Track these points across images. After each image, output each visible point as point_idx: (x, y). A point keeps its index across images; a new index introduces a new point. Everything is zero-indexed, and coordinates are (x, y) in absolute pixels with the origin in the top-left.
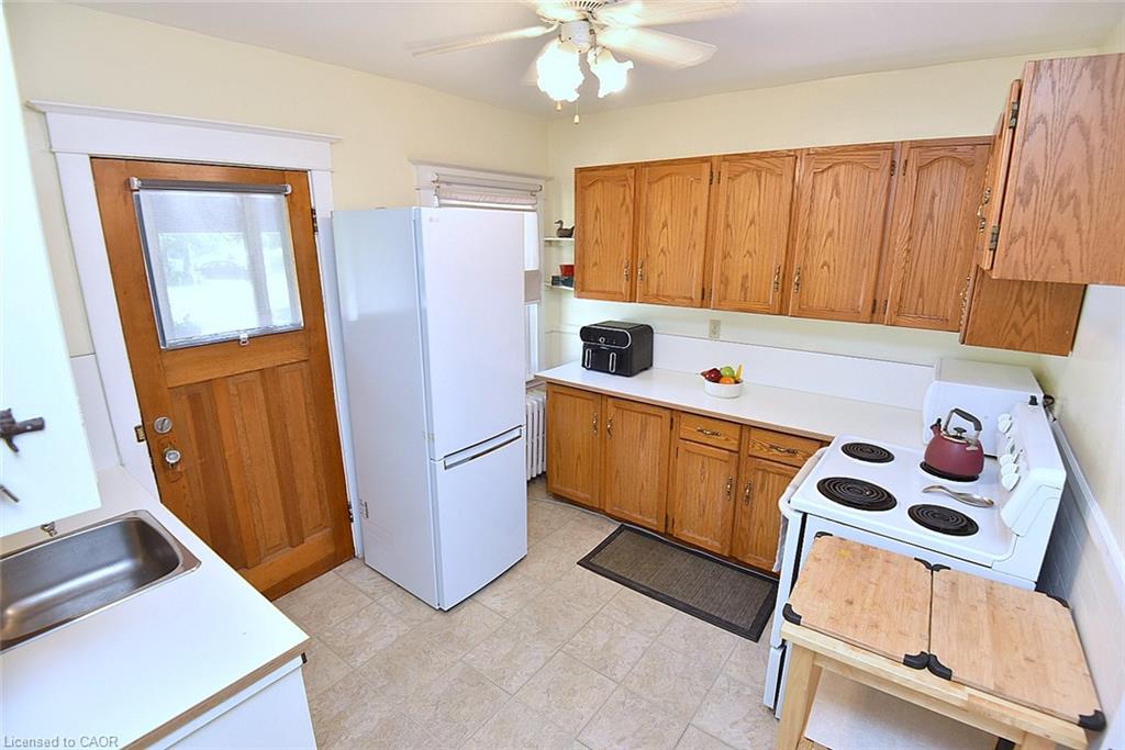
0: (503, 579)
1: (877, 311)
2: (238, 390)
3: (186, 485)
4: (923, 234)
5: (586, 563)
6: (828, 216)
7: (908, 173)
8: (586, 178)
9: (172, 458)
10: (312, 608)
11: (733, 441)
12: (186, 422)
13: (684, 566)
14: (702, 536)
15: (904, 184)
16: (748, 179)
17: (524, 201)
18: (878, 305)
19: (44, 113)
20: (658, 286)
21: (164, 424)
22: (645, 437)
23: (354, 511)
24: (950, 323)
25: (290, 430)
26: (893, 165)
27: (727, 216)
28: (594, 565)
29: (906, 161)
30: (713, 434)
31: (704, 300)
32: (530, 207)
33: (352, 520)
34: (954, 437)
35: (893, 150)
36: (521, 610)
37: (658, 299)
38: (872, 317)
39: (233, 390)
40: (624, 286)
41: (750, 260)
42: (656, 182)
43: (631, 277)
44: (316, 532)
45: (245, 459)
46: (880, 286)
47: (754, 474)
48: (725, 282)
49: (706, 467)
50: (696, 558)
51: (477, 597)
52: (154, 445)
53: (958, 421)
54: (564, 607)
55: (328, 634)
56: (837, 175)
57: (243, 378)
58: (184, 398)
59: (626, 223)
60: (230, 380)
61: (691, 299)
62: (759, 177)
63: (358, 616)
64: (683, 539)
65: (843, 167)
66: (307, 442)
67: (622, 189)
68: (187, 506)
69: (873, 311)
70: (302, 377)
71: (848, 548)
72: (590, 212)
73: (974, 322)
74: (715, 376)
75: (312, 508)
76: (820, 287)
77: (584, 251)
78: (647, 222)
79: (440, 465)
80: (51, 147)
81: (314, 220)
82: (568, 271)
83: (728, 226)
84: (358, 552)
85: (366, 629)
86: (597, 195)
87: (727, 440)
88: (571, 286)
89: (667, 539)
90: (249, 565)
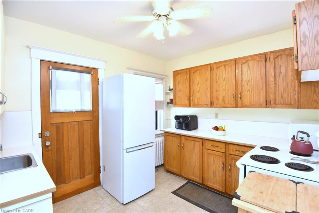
0: (146, 196)
1: (268, 104)
2: (71, 126)
3: (51, 154)
4: (279, 78)
5: (174, 193)
6: (247, 76)
7: (271, 60)
8: (176, 74)
9: (48, 144)
10: (83, 200)
11: (223, 149)
12: (54, 134)
13: (209, 195)
14: (215, 184)
15: (270, 64)
16: (222, 68)
17: (159, 81)
18: (268, 102)
19: (31, 48)
20: (197, 102)
21: (47, 134)
22: (194, 149)
23: (101, 169)
24: (293, 105)
25: (85, 141)
26: (266, 59)
27: (216, 79)
28: (177, 193)
29: (270, 57)
30: (216, 147)
31: (211, 105)
32: (161, 83)
33: (100, 172)
34: (300, 140)
35: (265, 55)
36: (150, 206)
37: (198, 106)
38: (266, 106)
39: (69, 126)
40: (187, 102)
41: (225, 91)
42: (195, 72)
43: (189, 100)
44: (89, 175)
45: (70, 148)
46: (267, 96)
47: (231, 160)
48: (218, 99)
49: (215, 159)
50: (213, 193)
51: (136, 201)
52: (43, 140)
53: (301, 135)
54: (165, 207)
55: (85, 208)
56: (249, 64)
57: (73, 123)
58: (55, 127)
59: (187, 85)
60: (69, 123)
61: (207, 105)
62: (225, 67)
63: (96, 204)
64: (209, 186)
65: (250, 61)
66: (89, 145)
67: (186, 75)
68: (50, 160)
69: (266, 104)
70: (90, 125)
71: (261, 176)
72: (177, 83)
73: (300, 101)
74: (216, 128)
75: (88, 167)
76: (247, 98)
77: (175, 94)
78: (193, 83)
79: (125, 151)
80: (31, 56)
81: (98, 82)
82: (171, 100)
83: (217, 82)
84: (101, 184)
85: (98, 208)
86: (179, 78)
87: (221, 149)
88: (172, 104)
89: (202, 186)
90: (66, 183)
